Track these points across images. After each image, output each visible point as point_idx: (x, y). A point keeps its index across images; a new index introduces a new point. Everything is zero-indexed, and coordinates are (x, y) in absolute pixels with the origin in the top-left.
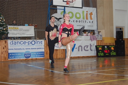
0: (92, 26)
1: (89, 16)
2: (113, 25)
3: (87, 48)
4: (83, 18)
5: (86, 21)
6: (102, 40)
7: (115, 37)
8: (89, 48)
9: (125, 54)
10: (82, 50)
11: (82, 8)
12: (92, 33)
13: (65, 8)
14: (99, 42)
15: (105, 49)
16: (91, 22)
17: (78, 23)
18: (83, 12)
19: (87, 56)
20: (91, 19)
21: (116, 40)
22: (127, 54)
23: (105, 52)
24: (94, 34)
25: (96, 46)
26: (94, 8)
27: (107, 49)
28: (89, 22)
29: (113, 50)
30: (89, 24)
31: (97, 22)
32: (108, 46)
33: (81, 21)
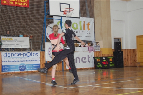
0: (90, 37)
1: (86, 26)
2: (111, 36)
3: (84, 60)
4: (81, 29)
5: (83, 32)
6: (99, 51)
7: (113, 48)
8: (87, 60)
9: (124, 65)
10: (79, 62)
11: (80, 18)
12: (89, 44)
13: (61, 18)
14: (98, 54)
16: (89, 32)
18: (80, 22)
19: (86, 68)
20: (89, 29)
21: (114, 51)
22: (125, 66)
23: (104, 63)
24: (92, 45)
25: (94, 58)
26: (91, 18)
27: (105, 60)
28: (86, 33)
29: (111, 62)
30: (86, 35)
31: (95, 32)
32: (106, 58)
33: (78, 32)
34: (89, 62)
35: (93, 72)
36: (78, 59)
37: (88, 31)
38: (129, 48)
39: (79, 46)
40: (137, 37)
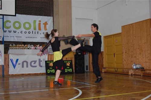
1: (42, 26)
3: (34, 64)
4: (35, 29)
5: (38, 32)
8: (37, 63)
10: (27, 66)
11: (15, 16)
12: (44, 46)
13: (3, 17)
17: (27, 34)
19: (35, 73)
20: (46, 29)
25: (46, 62)
26: (49, 17)
28: (42, 33)
30: (42, 35)
33: (31, 32)
34: (41, 66)
35: (43, 78)
36: (25, 64)
37: (44, 31)
39: (28, 49)
40: (105, 37)
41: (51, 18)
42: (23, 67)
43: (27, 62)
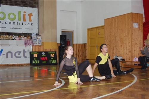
0: (32, 29)
1: (27, 17)
2: (56, 28)
3: (18, 54)
4: (20, 20)
5: (23, 23)
6: (41, 45)
7: (59, 42)
8: (22, 54)
10: (12, 57)
12: (29, 37)
14: (37, 48)
15: (43, 56)
16: (30, 24)
17: (12, 25)
18: (20, 12)
19: (20, 64)
20: (30, 20)
21: (59, 45)
23: (42, 59)
24: (31, 38)
25: (30, 52)
26: (34, 9)
27: (45, 56)
28: (27, 25)
30: (27, 27)
31: (38, 24)
32: (46, 53)
33: (16, 23)
34: (26, 57)
35: (28, 68)
36: (9, 54)
37: (29, 22)
38: (81, 43)
39: (13, 39)
40: (89, 30)
41: (36, 10)
42: (7, 57)
43: (11, 53)
